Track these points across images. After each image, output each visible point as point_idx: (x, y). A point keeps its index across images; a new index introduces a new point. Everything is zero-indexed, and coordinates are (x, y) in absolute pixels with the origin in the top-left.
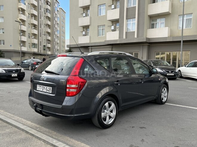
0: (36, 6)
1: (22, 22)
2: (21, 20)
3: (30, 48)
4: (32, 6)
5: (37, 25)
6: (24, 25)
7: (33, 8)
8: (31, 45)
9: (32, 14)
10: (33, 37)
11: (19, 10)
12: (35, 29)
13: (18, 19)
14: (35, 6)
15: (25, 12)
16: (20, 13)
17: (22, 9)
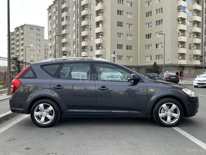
0: (200, 11)
1: (182, 33)
2: (180, 30)
3: (191, 60)
4: (194, 12)
5: (200, 33)
6: (184, 36)
7: (196, 14)
8: (192, 57)
9: (194, 21)
10: (195, 47)
11: (178, 20)
12: (198, 38)
13: (177, 30)
14: (198, 12)
15: (185, 21)
16: (180, 24)
17: (181, 18)
